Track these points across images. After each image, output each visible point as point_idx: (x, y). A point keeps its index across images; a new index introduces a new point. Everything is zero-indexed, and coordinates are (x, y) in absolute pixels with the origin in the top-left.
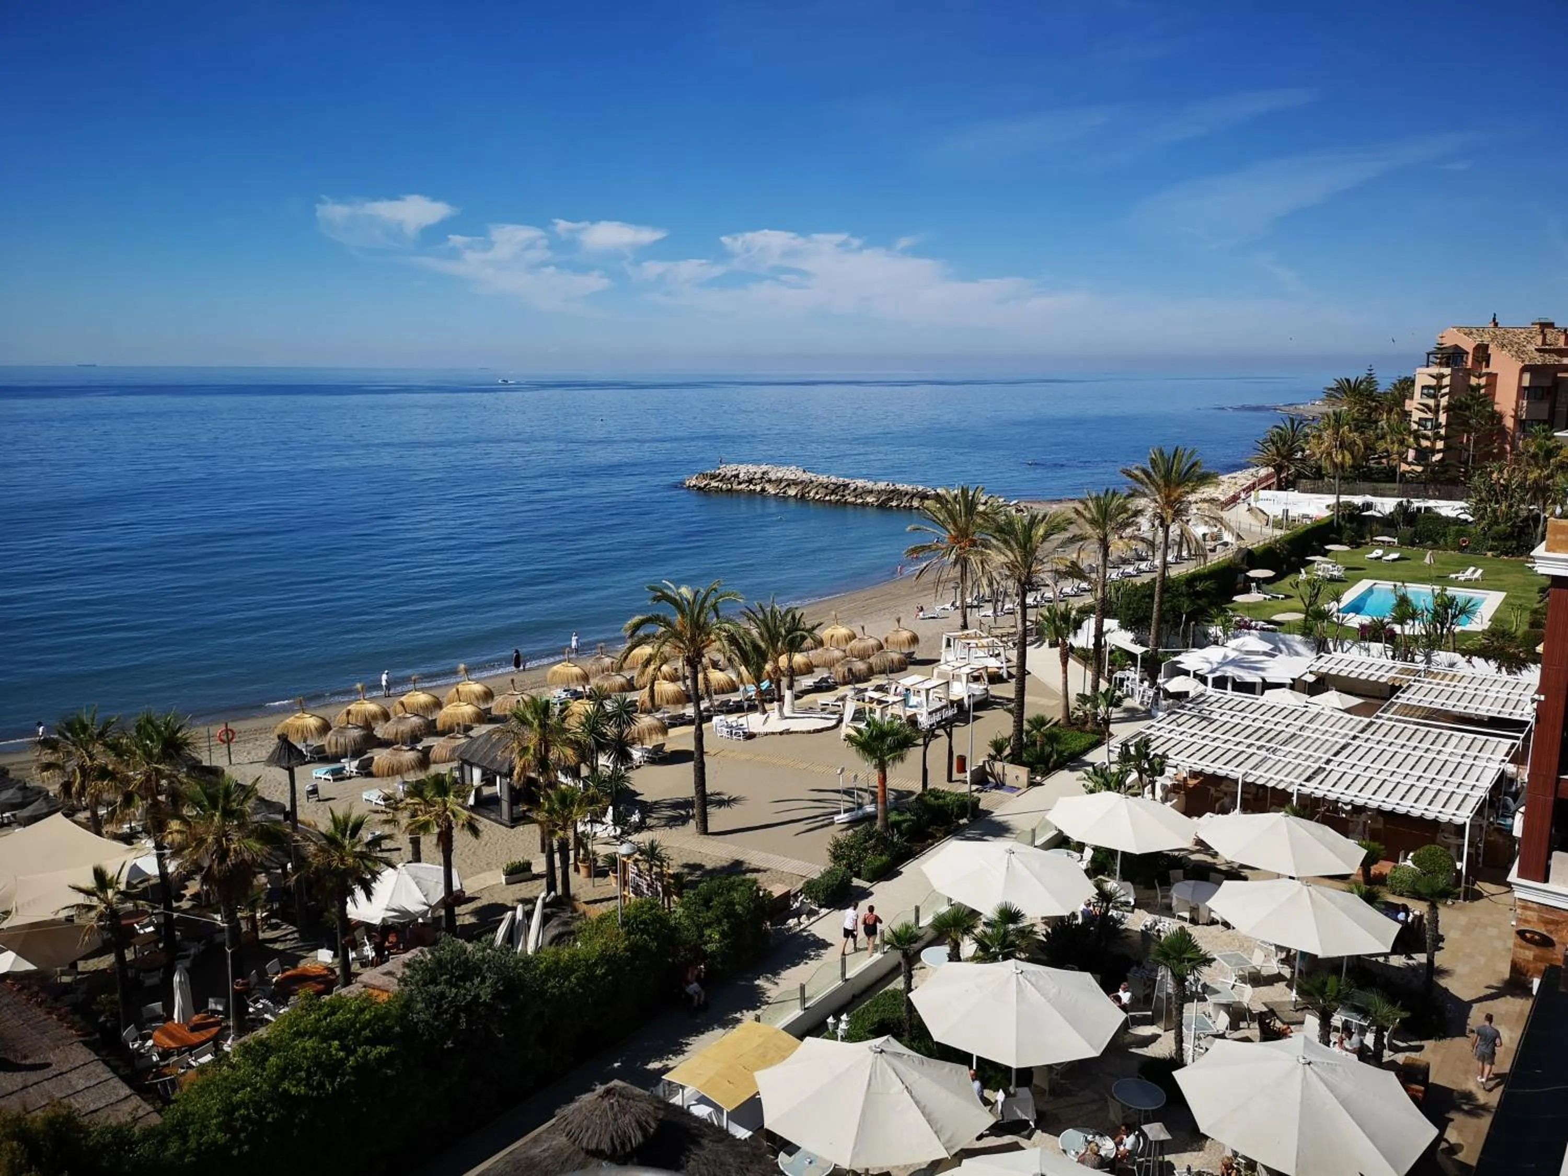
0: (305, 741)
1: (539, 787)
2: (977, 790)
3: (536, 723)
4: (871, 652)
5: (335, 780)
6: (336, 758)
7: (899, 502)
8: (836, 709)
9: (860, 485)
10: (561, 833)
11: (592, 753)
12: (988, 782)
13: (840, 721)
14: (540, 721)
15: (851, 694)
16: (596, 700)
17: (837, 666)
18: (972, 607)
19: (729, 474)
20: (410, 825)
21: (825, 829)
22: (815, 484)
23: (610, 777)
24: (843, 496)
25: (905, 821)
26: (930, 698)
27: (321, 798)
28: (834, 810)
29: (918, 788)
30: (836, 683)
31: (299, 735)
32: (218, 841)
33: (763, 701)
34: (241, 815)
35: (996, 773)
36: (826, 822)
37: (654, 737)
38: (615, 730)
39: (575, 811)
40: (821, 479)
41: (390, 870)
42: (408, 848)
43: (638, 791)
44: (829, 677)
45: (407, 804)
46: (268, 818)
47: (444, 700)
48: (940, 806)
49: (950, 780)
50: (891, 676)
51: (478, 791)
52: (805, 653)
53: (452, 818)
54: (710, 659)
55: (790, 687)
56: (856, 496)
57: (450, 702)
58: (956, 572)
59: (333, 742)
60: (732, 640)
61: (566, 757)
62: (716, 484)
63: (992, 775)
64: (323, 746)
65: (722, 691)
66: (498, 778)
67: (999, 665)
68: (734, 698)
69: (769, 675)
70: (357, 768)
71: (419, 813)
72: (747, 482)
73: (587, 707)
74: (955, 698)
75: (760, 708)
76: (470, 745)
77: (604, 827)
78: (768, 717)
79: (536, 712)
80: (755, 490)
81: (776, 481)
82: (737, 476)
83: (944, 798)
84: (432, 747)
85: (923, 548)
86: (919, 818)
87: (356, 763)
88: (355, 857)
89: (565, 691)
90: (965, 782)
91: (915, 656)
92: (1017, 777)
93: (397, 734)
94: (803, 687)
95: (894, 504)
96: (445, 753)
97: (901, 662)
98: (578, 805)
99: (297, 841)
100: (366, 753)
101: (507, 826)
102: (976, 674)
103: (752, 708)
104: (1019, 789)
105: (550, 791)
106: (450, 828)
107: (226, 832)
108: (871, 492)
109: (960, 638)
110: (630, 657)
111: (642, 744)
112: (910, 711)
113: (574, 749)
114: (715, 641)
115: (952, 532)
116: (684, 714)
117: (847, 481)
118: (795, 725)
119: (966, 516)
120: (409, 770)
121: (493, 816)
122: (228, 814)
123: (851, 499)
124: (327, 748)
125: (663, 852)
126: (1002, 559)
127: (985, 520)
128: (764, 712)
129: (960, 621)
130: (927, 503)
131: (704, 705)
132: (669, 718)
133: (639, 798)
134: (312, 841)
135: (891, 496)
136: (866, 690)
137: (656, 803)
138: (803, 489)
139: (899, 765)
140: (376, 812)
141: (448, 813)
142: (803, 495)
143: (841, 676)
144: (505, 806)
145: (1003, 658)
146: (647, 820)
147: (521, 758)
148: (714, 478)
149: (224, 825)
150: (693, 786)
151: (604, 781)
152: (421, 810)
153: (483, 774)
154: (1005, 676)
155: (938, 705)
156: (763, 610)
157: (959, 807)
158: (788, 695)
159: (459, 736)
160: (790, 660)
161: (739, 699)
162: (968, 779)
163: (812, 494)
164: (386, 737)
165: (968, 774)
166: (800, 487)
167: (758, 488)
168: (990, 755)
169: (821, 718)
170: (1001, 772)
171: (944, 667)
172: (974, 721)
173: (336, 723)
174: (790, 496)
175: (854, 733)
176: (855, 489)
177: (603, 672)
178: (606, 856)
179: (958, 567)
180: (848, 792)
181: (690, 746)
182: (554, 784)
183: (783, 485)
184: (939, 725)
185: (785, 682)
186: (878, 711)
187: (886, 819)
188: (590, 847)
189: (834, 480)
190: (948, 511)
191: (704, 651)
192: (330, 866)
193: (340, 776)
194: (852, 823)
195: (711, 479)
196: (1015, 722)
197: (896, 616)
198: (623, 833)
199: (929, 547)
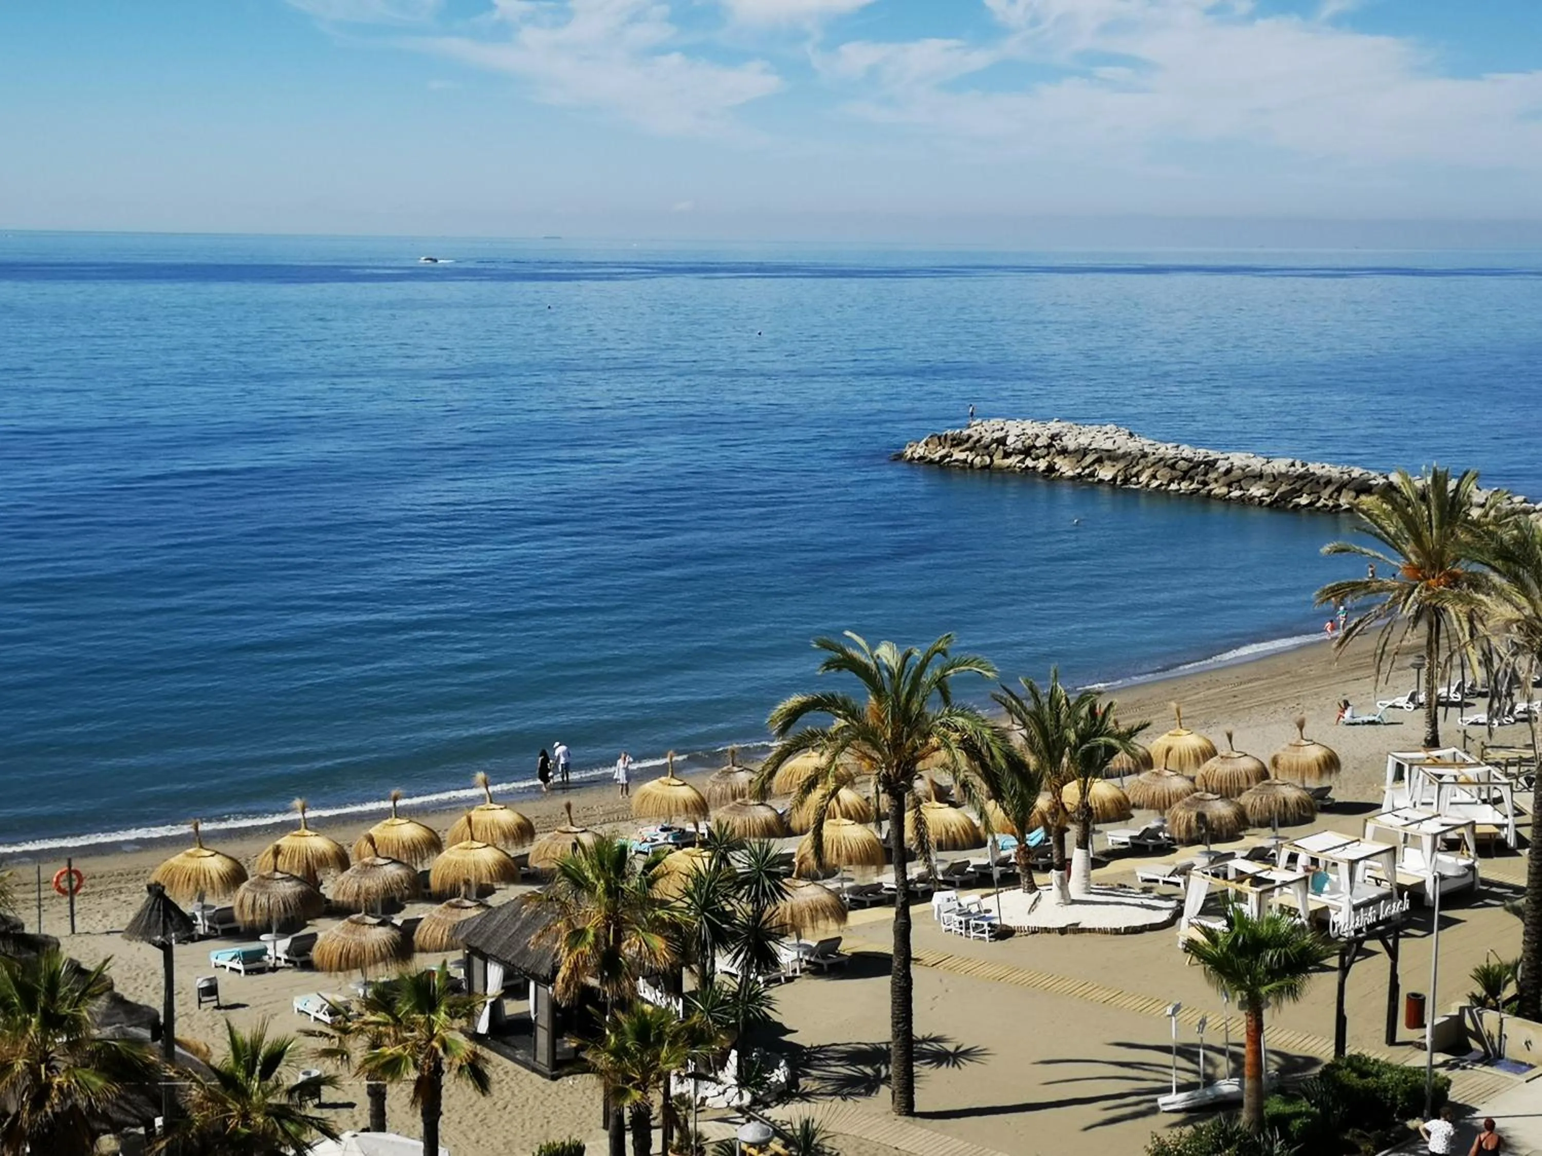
0: (201, 898)
1: (602, 1008)
2: (1445, 1064)
3: (601, 886)
4: (1243, 784)
5: (247, 972)
6: (252, 933)
7: (1313, 497)
8: (1171, 889)
9: (1237, 463)
10: (637, 1095)
11: (704, 948)
12: (1469, 1049)
13: (1178, 913)
14: (607, 882)
15: (1202, 862)
16: (714, 850)
17: (1176, 806)
18: (1448, 704)
19: (987, 438)
20: (367, 1061)
21: (1140, 1120)
22: (1151, 458)
23: (735, 995)
24: (1205, 483)
25: (1298, 1115)
26: (1359, 877)
27: (222, 1002)
28: (1159, 1085)
29: (1325, 1052)
30: (1173, 839)
31: (192, 887)
32: (33, 1070)
33: (1031, 868)
34: (73, 1025)
35: (1485, 1033)
36: (1143, 1107)
37: (821, 924)
38: (749, 908)
39: (663, 1055)
40: (1163, 450)
41: (329, 1142)
42: (364, 1103)
43: (787, 1025)
44: (1161, 829)
45: (366, 1023)
46: (125, 1034)
47: (446, 837)
48: (1366, 1089)
49: (1391, 1040)
50: (1282, 831)
51: (496, 1008)
52: (1116, 781)
53: (441, 1053)
54: (933, 783)
55: (1083, 844)
56: (1229, 485)
57: (457, 840)
58: (1418, 636)
59: (248, 901)
60: (971, 748)
61: (652, 952)
62: (962, 456)
63: (1478, 1036)
64: (231, 908)
65: (953, 844)
66: (532, 985)
67: (1499, 820)
68: (977, 858)
69: (1044, 819)
70: (287, 952)
71: (387, 1041)
72: (1020, 452)
73: (698, 861)
74: (1408, 881)
75: (1024, 881)
76: (484, 920)
77: (721, 1088)
78: (1038, 898)
79: (602, 865)
80: (1034, 468)
81: (1076, 451)
82: (1002, 441)
83: (1377, 1075)
84: (420, 920)
85: (1355, 587)
86: (1326, 1111)
87: (285, 943)
88: (267, 1114)
89: (664, 830)
90: (1421, 1046)
91: (1331, 795)
92: (1528, 1043)
93: (358, 895)
94: (1109, 846)
95: (1304, 500)
96: (440, 934)
97: (1300, 803)
98: (670, 1043)
99: (170, 1079)
100: (305, 926)
101: (543, 1075)
102: (1451, 835)
103: (1009, 880)
104: (1531, 1067)
105: (620, 1016)
106: (438, 1071)
107: (48, 1054)
108: (1260, 476)
109: (1421, 764)
110: (781, 772)
111: (799, 937)
112: (1316, 902)
113: (666, 938)
114: (938, 749)
115: (1413, 558)
116: (880, 885)
117: (1213, 455)
118: (1089, 917)
119: (1440, 526)
120: (375, 962)
121: (520, 1054)
122: (52, 1022)
123: (1219, 490)
124: (237, 913)
125: (828, 1143)
126: (1508, 612)
127: (1474, 535)
128: (1032, 888)
129: (1423, 731)
130: (1366, 501)
131: (915, 870)
132: (851, 890)
133: (787, 1038)
134: (195, 1080)
135: (1297, 486)
136: (1231, 856)
137: (821, 1049)
138: (1126, 468)
139: (1287, 1004)
140: (310, 1034)
141: (435, 1044)
142: (1126, 480)
143: (1183, 827)
144: (542, 1038)
145: (1507, 806)
146: (802, 1081)
147: (570, 951)
148: (958, 445)
149: (44, 1041)
150: (889, 1022)
151: (724, 1002)
152: (388, 1035)
153: (507, 977)
154: (1511, 842)
155: (1373, 892)
156: (1035, 695)
157: (1405, 1093)
158: (1078, 857)
159: (467, 903)
160: (1084, 792)
161: (984, 861)
162: (1428, 1041)
163: (1144, 478)
164: (340, 898)
165: (1428, 1031)
166: (1121, 465)
167: (1042, 465)
168: (1473, 997)
169: (1142, 906)
170: (1495, 1032)
171: (1385, 820)
172: (1440, 928)
173: (256, 868)
174: (1101, 481)
175: (1201, 938)
176: (1228, 472)
177: (734, 798)
178: (721, 1143)
179: (1423, 627)
180: (1187, 1052)
181: (886, 945)
182: (627, 1003)
183: (1089, 459)
184: (1372, 931)
185: (1073, 833)
186: (1253, 898)
187: (1258, 1109)
188: (691, 1125)
189: (1187, 451)
190: (1405, 517)
191: (920, 765)
192: (226, 1126)
193: (257, 965)
194: (1193, 1113)
195: (952, 446)
196: (1526, 933)
197: (1297, 715)
198: (755, 1101)
199: (1366, 585)
